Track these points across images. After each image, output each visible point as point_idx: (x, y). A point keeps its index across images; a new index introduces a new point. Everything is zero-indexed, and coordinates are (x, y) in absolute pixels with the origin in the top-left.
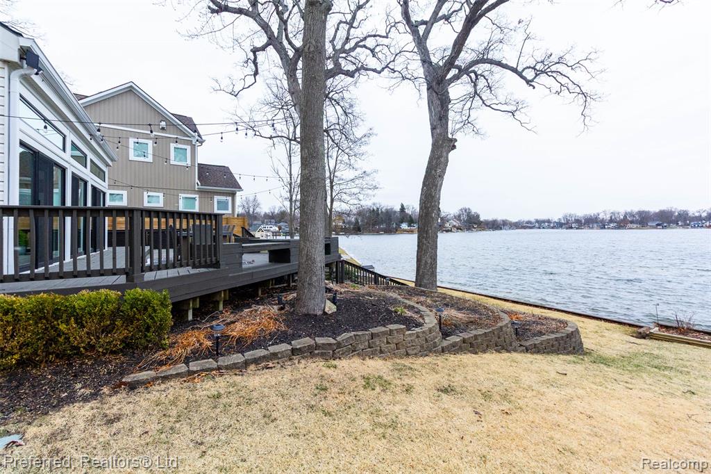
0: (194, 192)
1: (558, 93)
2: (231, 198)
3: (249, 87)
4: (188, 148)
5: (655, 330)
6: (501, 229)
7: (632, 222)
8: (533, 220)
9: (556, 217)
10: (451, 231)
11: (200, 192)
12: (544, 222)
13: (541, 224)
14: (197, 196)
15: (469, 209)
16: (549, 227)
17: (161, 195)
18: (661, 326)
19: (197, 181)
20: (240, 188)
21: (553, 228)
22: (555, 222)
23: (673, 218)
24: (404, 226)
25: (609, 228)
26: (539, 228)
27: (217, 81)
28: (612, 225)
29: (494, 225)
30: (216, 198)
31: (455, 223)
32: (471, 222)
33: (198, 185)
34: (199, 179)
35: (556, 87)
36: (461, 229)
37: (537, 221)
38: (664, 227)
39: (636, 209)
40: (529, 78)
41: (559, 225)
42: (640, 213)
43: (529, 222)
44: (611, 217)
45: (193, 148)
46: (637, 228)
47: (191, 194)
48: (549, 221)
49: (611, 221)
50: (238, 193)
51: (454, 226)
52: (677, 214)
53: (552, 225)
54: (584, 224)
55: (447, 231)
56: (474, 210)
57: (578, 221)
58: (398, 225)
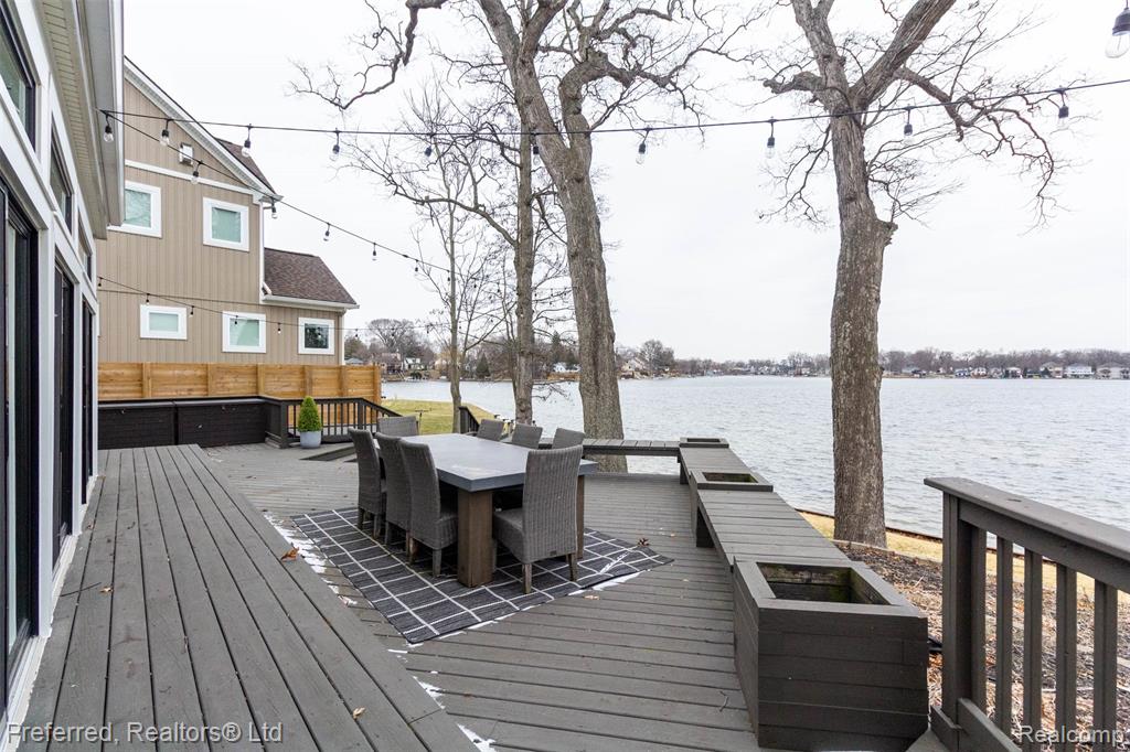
0: (257, 307)
2: (333, 322)
3: (377, 90)
4: (244, 211)
6: (703, 375)
8: (746, 362)
9: (779, 357)
10: (632, 377)
11: (270, 307)
12: (762, 364)
13: (758, 368)
14: (262, 317)
15: (658, 343)
16: (770, 373)
17: (182, 312)
19: (262, 283)
20: (352, 302)
21: (775, 374)
22: (777, 365)
23: (933, 363)
24: (560, 368)
26: (756, 374)
27: (304, 71)
29: (694, 369)
30: (303, 321)
31: (637, 365)
32: (661, 363)
33: (266, 293)
34: (266, 280)
36: (647, 374)
37: (752, 363)
38: (922, 376)
41: (784, 370)
43: (741, 365)
45: (255, 211)
47: (250, 312)
48: (768, 364)
50: (348, 311)
51: (637, 370)
52: (937, 357)
53: (774, 370)
54: (818, 369)
55: (627, 377)
56: (666, 345)
57: (808, 364)
58: (551, 367)
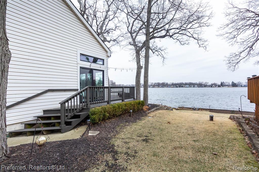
1: (158, 55)
5: (178, 108)
7: (156, 86)
18: (179, 108)
25: (151, 87)
28: (151, 86)
35: (158, 54)
38: (163, 87)
39: (157, 82)
40: (154, 52)
42: (158, 83)
44: (151, 84)
46: (157, 87)
49: (151, 85)
